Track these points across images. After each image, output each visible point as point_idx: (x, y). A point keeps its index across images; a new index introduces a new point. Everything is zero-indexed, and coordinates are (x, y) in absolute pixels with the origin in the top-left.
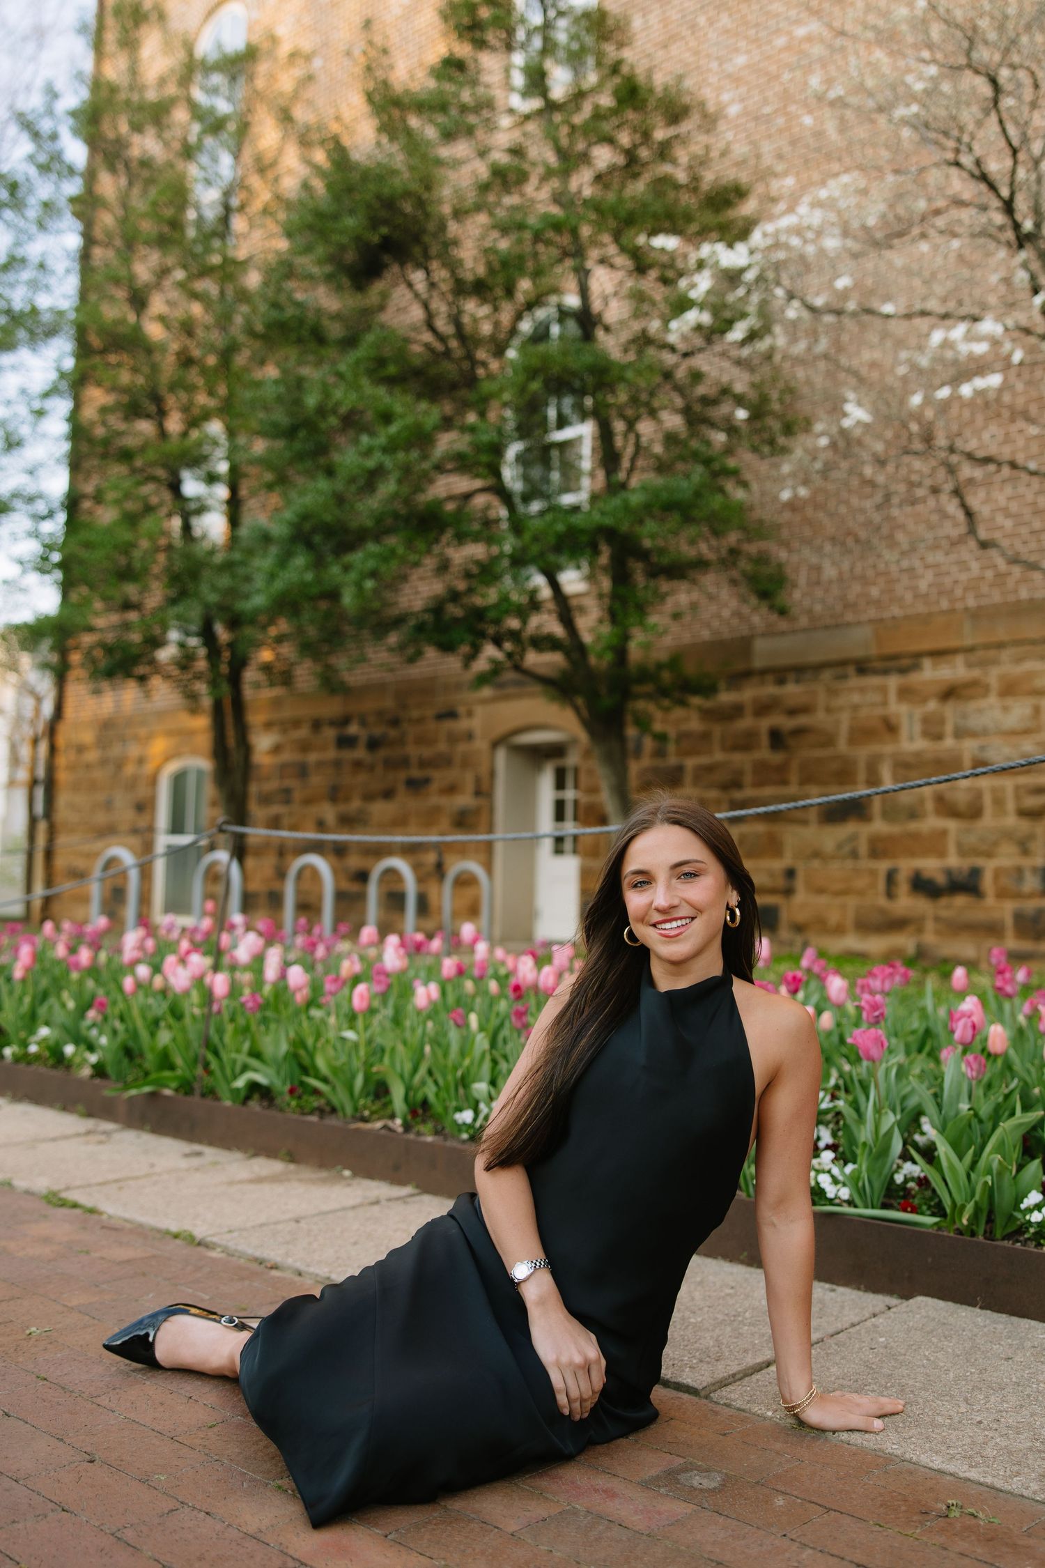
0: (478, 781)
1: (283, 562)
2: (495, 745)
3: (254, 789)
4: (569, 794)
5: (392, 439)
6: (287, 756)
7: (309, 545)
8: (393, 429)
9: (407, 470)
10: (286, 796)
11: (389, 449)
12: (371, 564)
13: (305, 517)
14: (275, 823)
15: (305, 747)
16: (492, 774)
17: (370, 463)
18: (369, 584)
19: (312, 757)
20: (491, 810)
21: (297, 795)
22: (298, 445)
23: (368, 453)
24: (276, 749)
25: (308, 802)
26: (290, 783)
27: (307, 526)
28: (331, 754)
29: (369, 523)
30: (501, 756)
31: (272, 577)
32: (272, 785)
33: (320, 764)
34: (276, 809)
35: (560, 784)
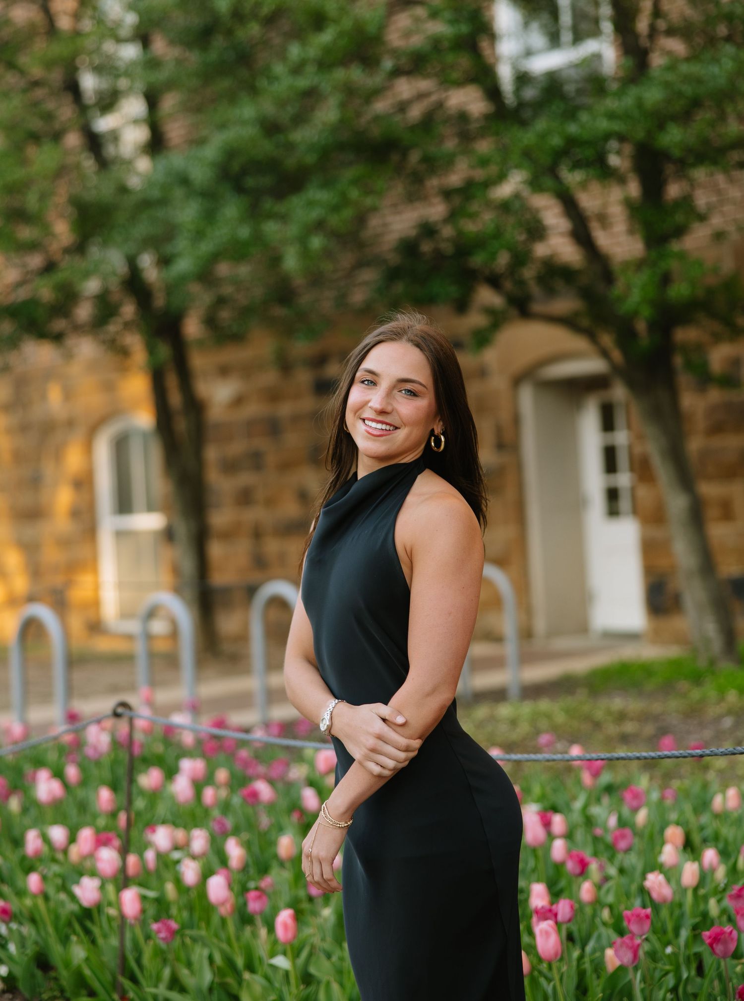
0: (499, 431)
1: (209, 216)
2: (517, 381)
3: (212, 454)
4: (621, 438)
5: (327, 50)
6: (254, 409)
7: (239, 189)
8: (327, 37)
9: (349, 91)
10: (256, 461)
11: (325, 64)
12: (315, 214)
13: (230, 153)
14: (245, 498)
15: (273, 396)
16: (516, 420)
17: (303, 83)
18: (316, 242)
19: (285, 410)
20: (519, 467)
21: (271, 459)
22: (213, 55)
23: (297, 70)
24: (238, 401)
25: (286, 466)
26: (261, 443)
27: (236, 167)
28: (307, 403)
29: (310, 159)
30: (527, 397)
31: (199, 235)
32: (237, 448)
33: (296, 419)
34: (246, 478)
35: (608, 424)
